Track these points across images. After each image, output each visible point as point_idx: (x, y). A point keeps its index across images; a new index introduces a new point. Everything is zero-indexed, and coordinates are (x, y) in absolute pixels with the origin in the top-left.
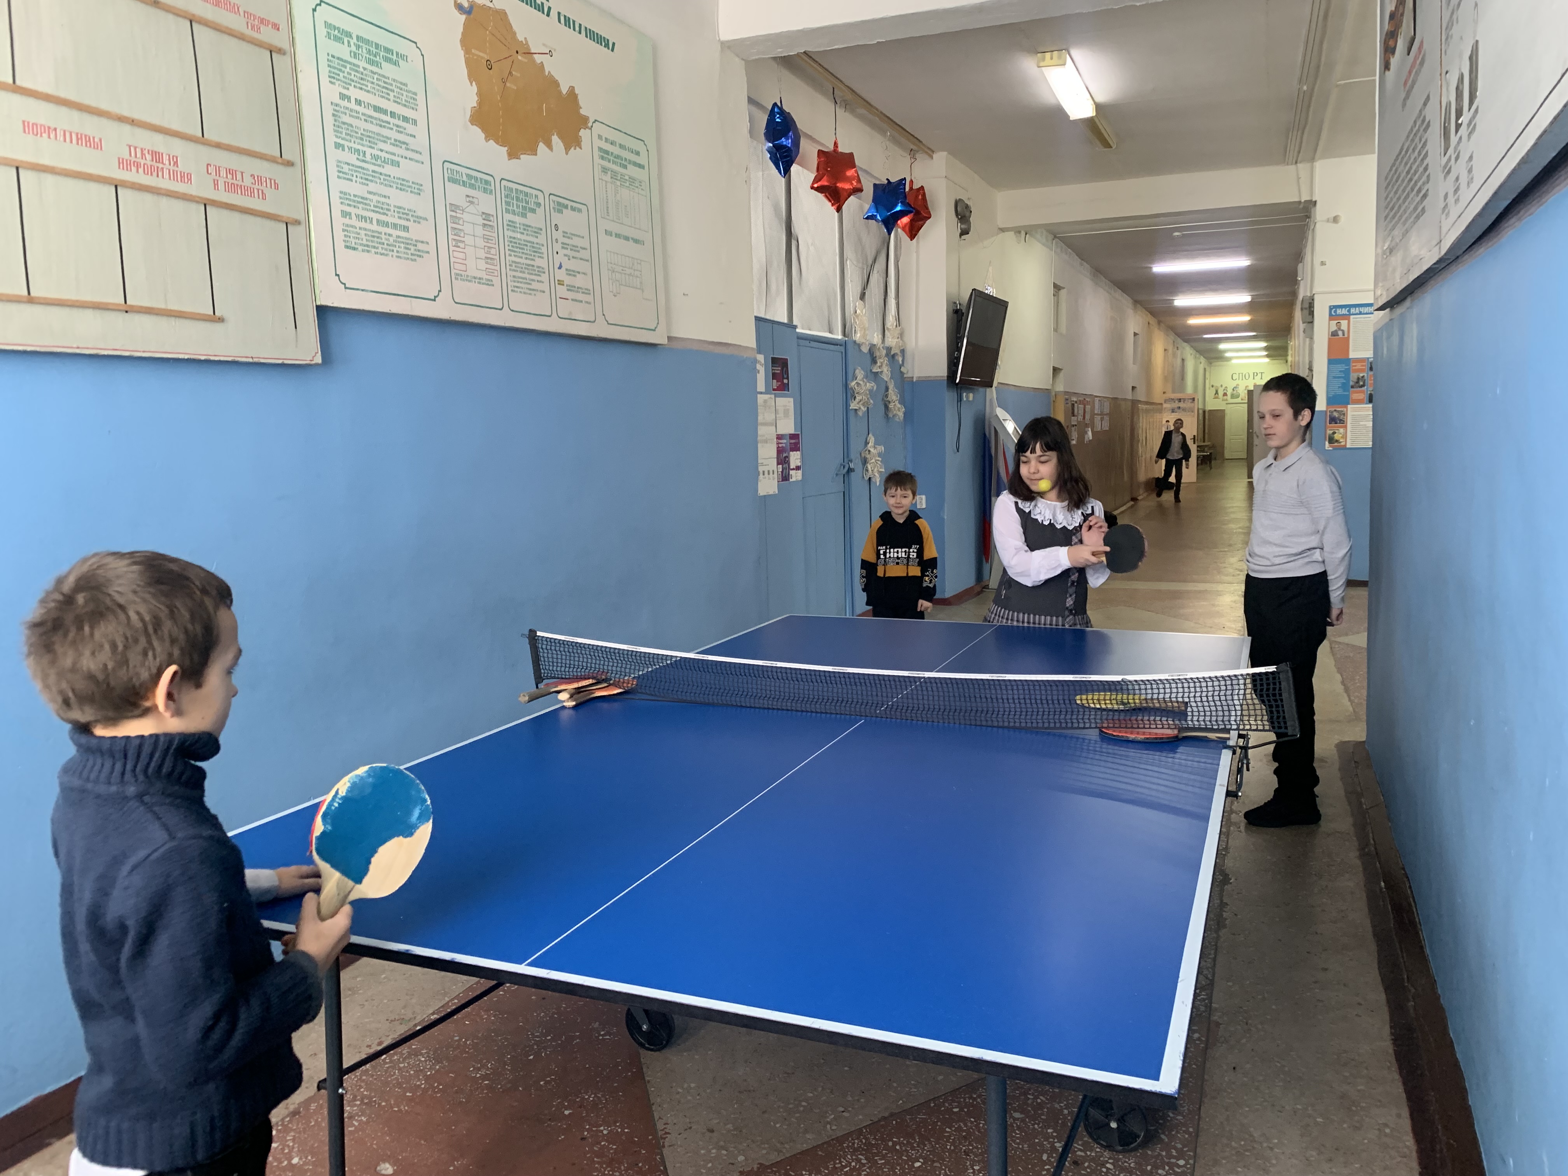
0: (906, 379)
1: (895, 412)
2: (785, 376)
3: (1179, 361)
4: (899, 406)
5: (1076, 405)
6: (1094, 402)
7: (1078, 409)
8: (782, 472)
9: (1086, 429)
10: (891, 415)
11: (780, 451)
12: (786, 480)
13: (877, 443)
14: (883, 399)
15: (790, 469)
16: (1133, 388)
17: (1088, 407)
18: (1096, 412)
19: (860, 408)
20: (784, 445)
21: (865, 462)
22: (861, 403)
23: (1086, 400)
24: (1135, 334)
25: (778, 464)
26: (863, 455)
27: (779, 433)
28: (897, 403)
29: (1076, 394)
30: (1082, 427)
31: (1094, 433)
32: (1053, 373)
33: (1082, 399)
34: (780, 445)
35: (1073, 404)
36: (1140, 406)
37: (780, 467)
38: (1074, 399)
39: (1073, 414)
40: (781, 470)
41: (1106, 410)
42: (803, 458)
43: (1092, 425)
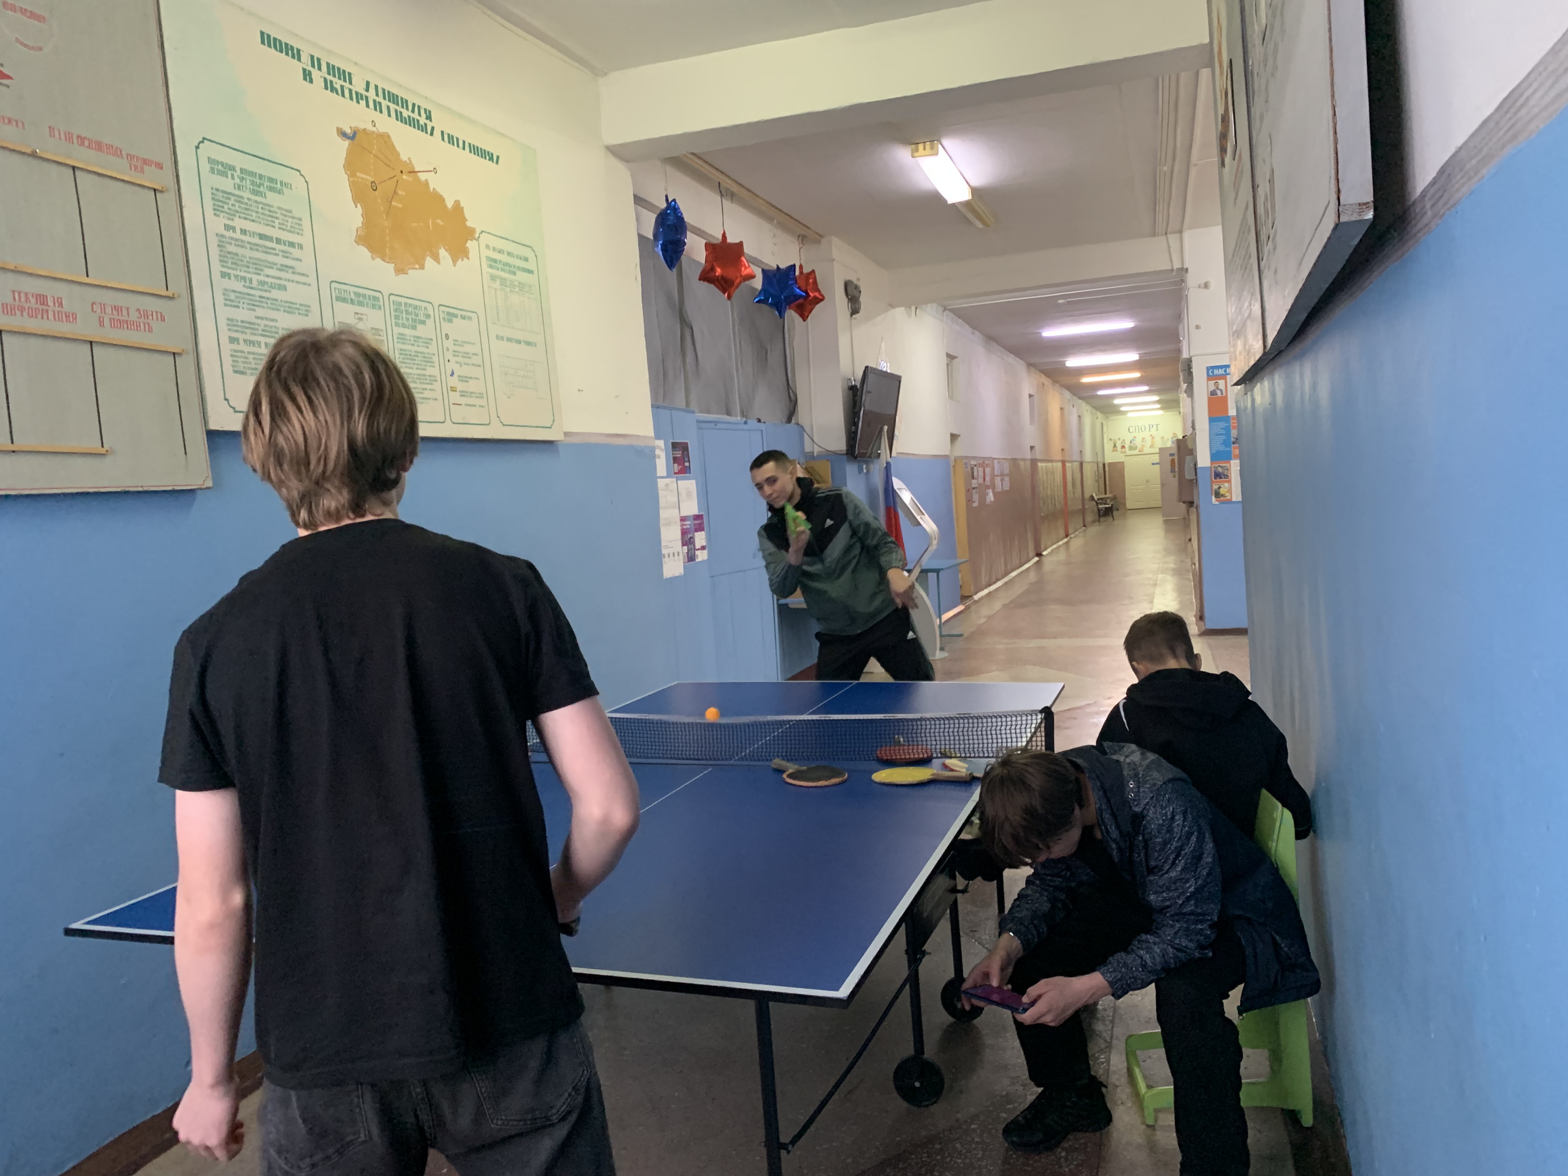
0: (809, 454)
2: (686, 459)
3: (1075, 416)
5: (975, 468)
6: (993, 463)
7: (977, 471)
8: (688, 553)
9: (988, 491)
11: (684, 532)
12: (693, 560)
15: (695, 549)
16: (1032, 448)
17: (988, 470)
18: (996, 473)
20: (688, 527)
23: (984, 463)
24: (1030, 396)
25: (683, 545)
27: (683, 514)
29: (974, 458)
30: (982, 490)
31: (995, 494)
32: (951, 440)
33: (981, 462)
34: (685, 527)
35: (972, 468)
36: (1039, 464)
37: (685, 548)
38: (973, 462)
39: (973, 477)
40: (686, 551)
41: (1007, 471)
42: (709, 538)
43: (993, 486)
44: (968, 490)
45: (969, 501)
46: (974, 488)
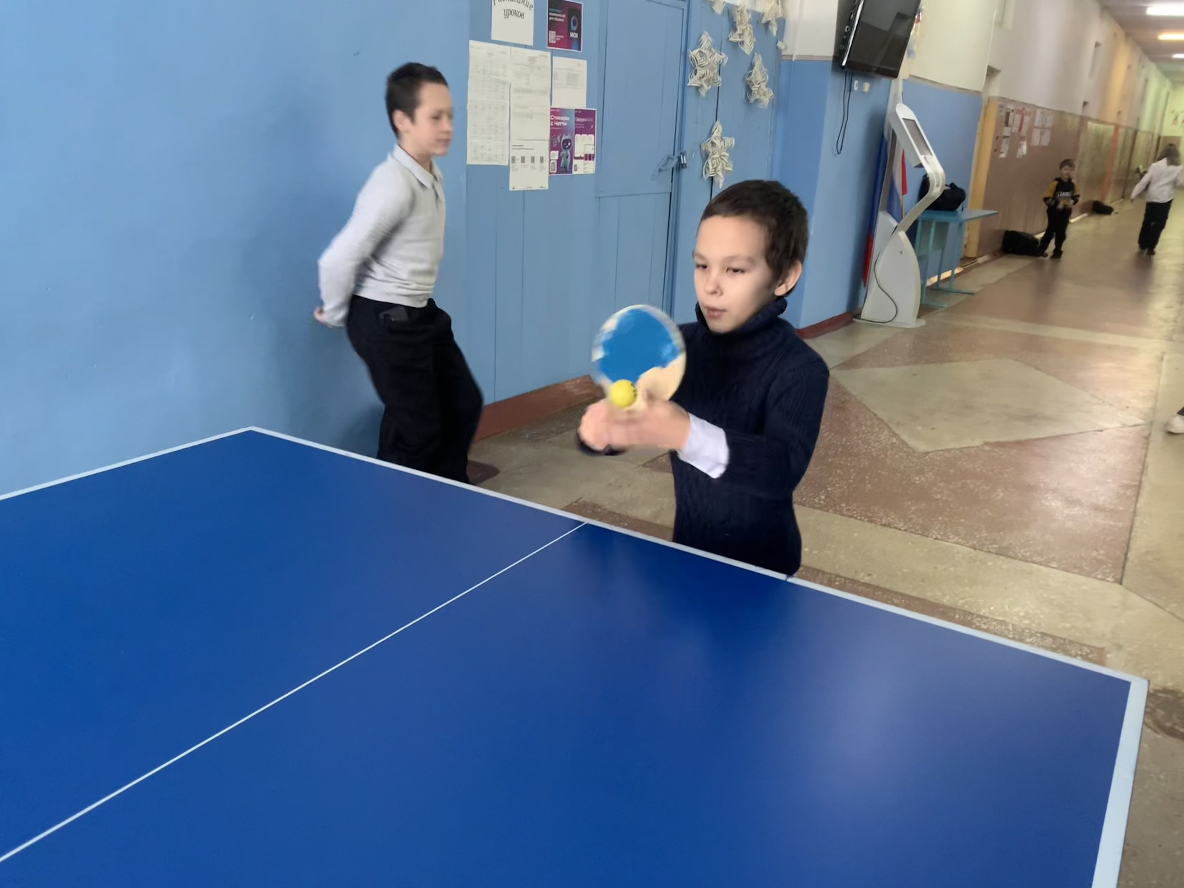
0: (784, 58)
1: (758, 97)
2: (574, 28)
3: (1142, 79)
4: (766, 89)
5: (1011, 114)
6: (1035, 112)
7: (1014, 118)
8: (559, 161)
9: (1021, 142)
10: (752, 100)
11: (555, 132)
12: (566, 172)
13: (725, 133)
14: (744, 79)
15: (572, 157)
16: (1085, 104)
17: (1027, 119)
18: (1036, 124)
19: (702, 86)
20: (565, 124)
21: (706, 156)
22: (704, 79)
23: (1024, 109)
24: (1097, 45)
25: (552, 148)
26: (703, 148)
27: (556, 105)
28: (763, 85)
29: (1013, 101)
30: (1015, 140)
31: (1029, 148)
32: (987, 75)
33: (1020, 108)
34: (558, 124)
35: (1008, 114)
36: (1089, 123)
37: (555, 154)
38: (1011, 107)
39: (1007, 124)
40: (557, 158)
41: (1049, 124)
42: (600, 144)
43: (1029, 138)
44: (997, 138)
45: (996, 150)
46: (1005, 137)
